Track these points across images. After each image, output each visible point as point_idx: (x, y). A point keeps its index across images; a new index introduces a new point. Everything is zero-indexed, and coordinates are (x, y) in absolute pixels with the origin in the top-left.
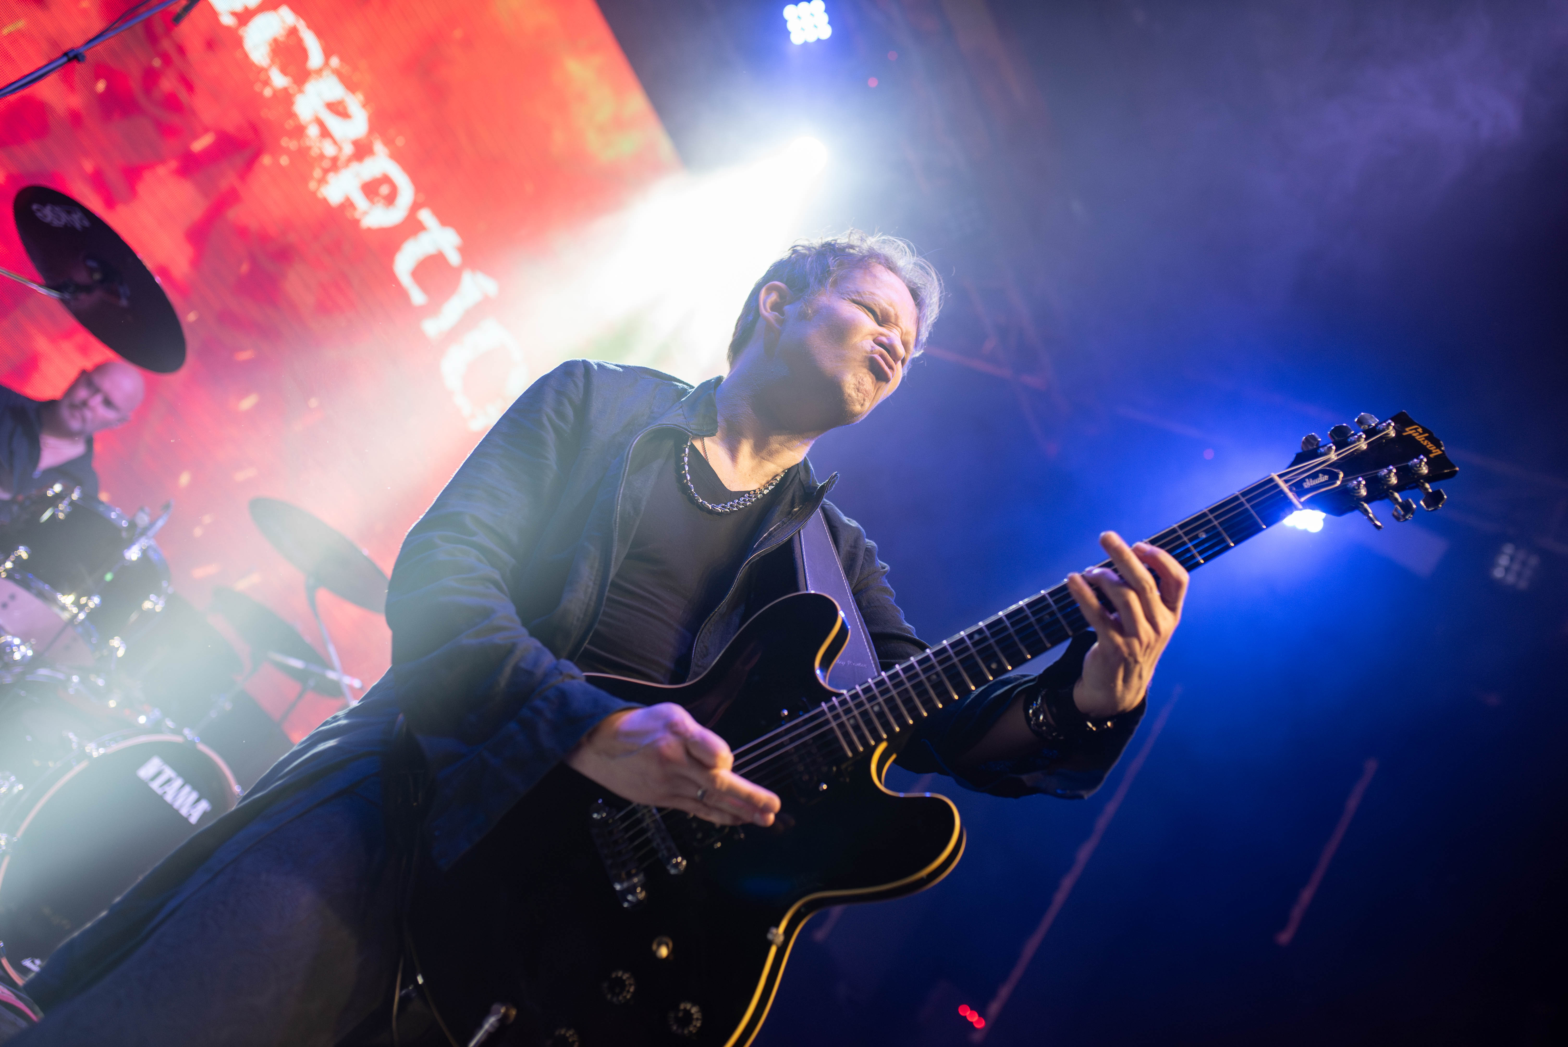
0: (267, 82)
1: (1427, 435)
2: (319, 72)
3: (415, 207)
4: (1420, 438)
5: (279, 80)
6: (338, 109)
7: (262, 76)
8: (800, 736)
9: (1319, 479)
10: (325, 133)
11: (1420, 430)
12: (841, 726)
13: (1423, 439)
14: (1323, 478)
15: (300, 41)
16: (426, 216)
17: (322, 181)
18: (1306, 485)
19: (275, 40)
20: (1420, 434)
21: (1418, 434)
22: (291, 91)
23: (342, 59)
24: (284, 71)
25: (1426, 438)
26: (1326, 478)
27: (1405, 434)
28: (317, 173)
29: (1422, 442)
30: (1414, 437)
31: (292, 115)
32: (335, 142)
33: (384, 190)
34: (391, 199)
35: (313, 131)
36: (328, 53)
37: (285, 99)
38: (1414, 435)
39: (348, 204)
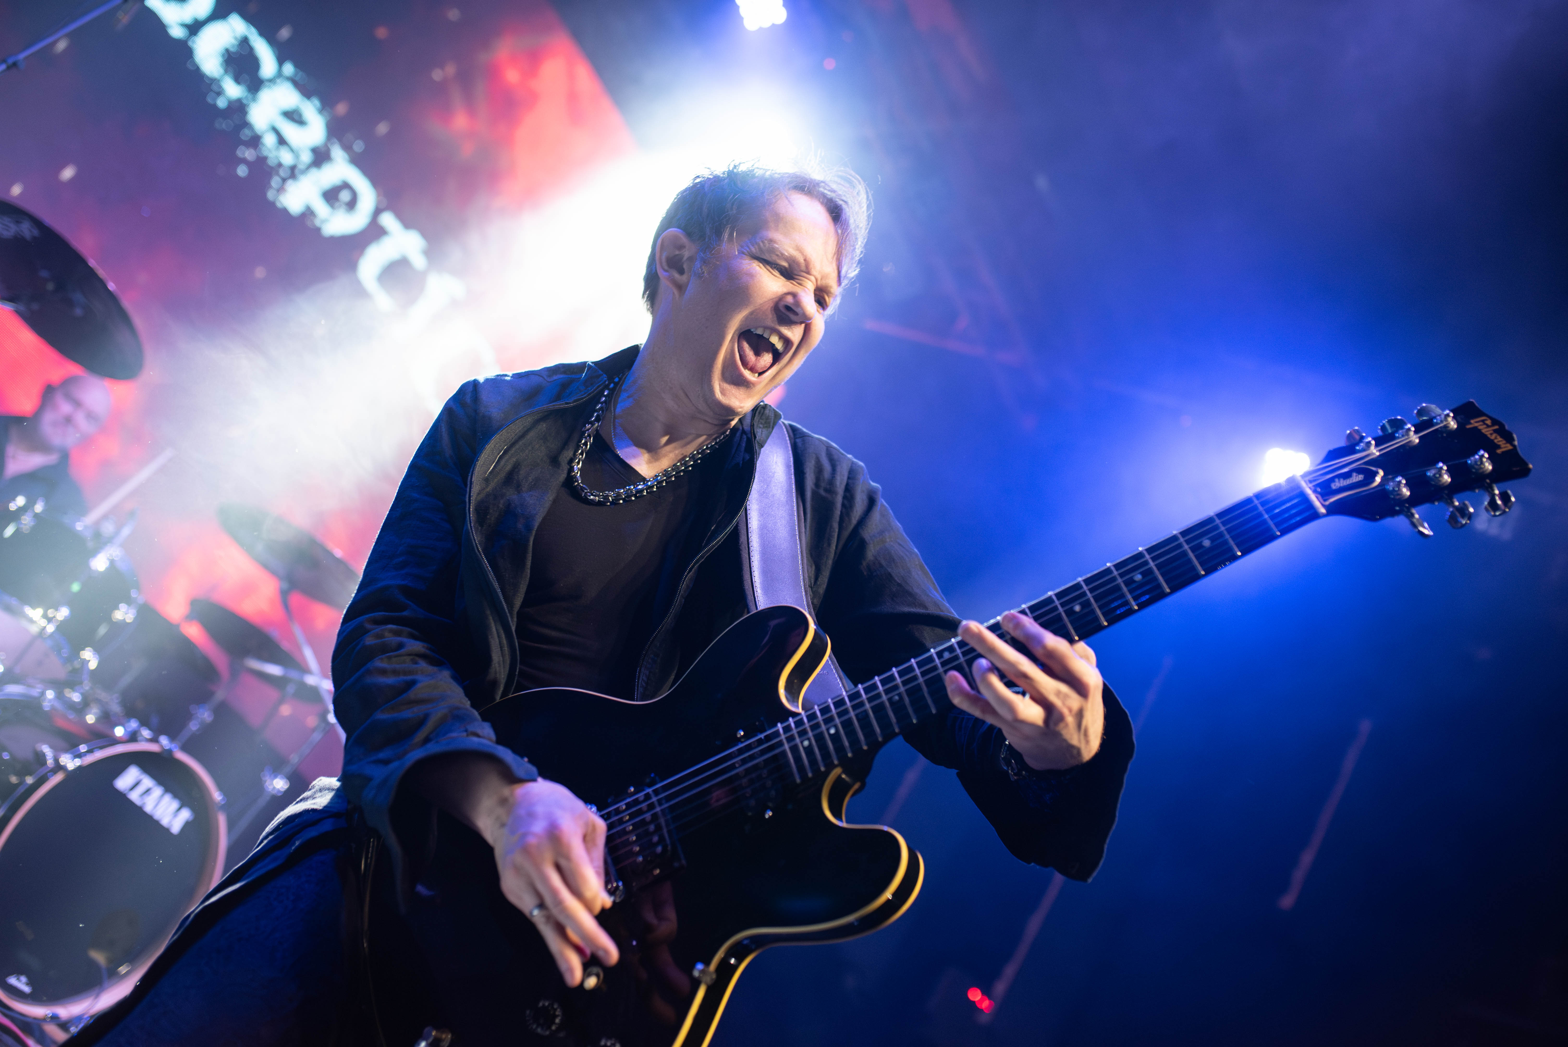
0: (220, 93)
1: (1496, 427)
2: (272, 81)
3: (377, 212)
4: (1487, 431)
5: (232, 90)
6: (294, 116)
7: (214, 87)
8: (752, 758)
9: (1351, 479)
10: (282, 141)
11: (1489, 422)
12: (794, 749)
13: (1492, 432)
14: (1357, 478)
15: (251, 49)
16: (388, 220)
17: (281, 190)
18: (1335, 485)
19: (227, 50)
20: (1488, 426)
21: (1485, 426)
22: (245, 102)
23: (296, 66)
24: (237, 80)
25: (1495, 431)
26: (1360, 477)
27: (1468, 427)
28: (275, 182)
29: (1489, 436)
30: (1480, 431)
31: (246, 124)
32: (292, 150)
33: (345, 196)
34: (352, 205)
35: (269, 140)
36: (281, 61)
37: (239, 109)
38: (1480, 427)
39: (309, 213)
